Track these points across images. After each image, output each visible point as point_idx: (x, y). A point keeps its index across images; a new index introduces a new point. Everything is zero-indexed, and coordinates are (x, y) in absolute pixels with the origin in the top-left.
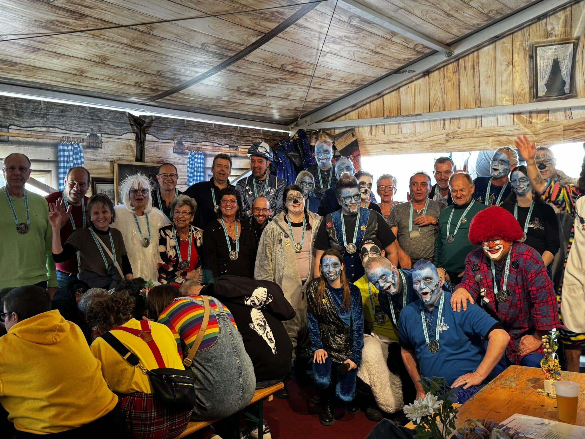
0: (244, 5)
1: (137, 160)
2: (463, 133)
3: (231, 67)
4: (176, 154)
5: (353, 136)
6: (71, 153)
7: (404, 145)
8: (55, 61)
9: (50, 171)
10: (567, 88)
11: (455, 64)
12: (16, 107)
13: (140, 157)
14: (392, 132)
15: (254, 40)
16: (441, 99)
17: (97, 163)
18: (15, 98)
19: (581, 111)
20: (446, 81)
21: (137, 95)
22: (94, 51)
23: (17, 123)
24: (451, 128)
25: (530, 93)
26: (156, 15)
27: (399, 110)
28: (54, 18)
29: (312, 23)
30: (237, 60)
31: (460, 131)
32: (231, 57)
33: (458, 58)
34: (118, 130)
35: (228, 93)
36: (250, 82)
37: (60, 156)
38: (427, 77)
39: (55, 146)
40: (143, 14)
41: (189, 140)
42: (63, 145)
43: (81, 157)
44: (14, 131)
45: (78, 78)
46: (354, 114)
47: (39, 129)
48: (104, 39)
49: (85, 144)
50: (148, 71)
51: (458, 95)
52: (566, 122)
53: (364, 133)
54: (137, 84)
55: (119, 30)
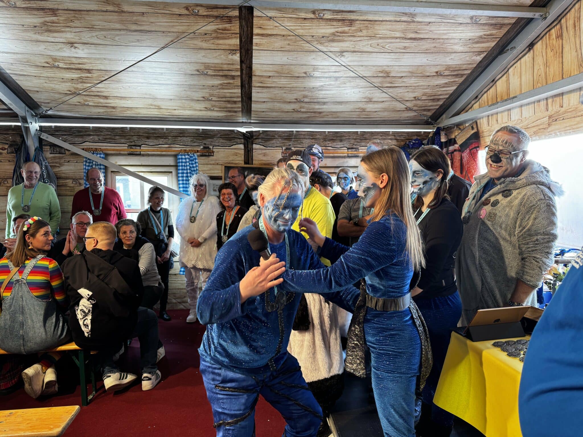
1: (246, 163)
2: (565, 112)
5: (473, 128)
9: (171, 172)
11: (558, 26)
12: (146, 133)
13: (248, 160)
14: (504, 120)
16: (543, 74)
18: (145, 128)
20: (549, 50)
23: (147, 143)
24: (554, 108)
27: (508, 94)
31: (563, 110)
34: (228, 143)
38: (532, 51)
41: (298, 146)
42: (181, 155)
43: (196, 163)
44: (145, 148)
46: (476, 105)
47: (163, 146)
49: (198, 154)
51: (561, 65)
53: (483, 124)
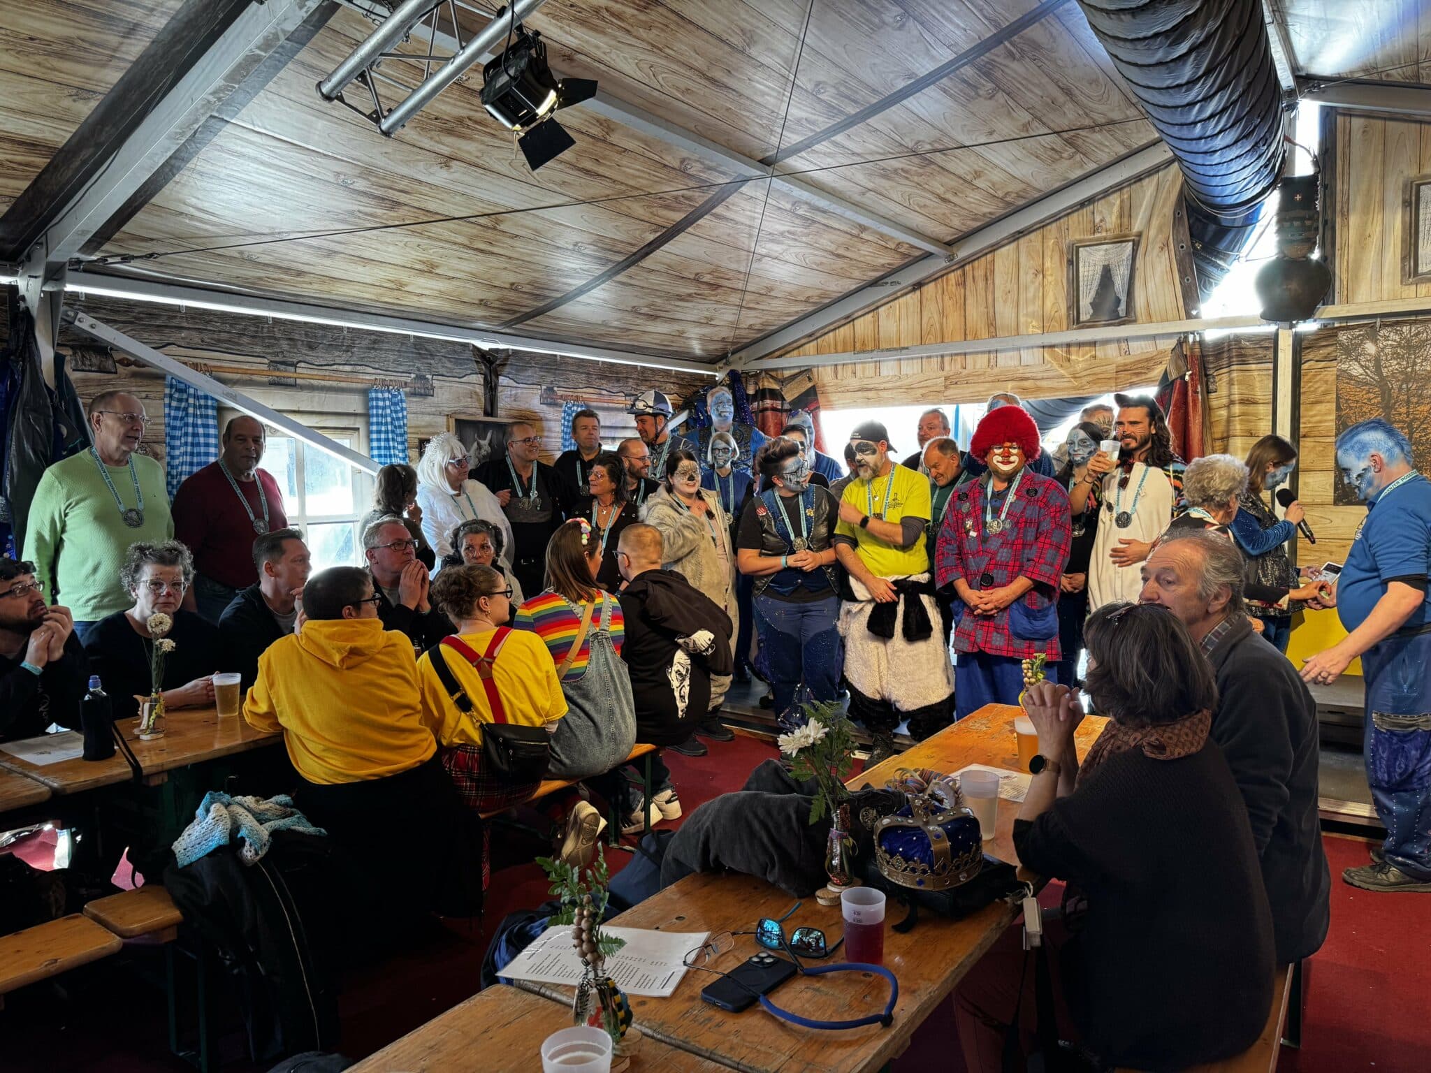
0: (632, 187)
1: (486, 414)
2: (968, 375)
3: (619, 278)
4: (544, 407)
5: (810, 379)
6: (388, 403)
7: (884, 394)
8: (360, 269)
9: (357, 429)
10: (1122, 307)
11: (959, 272)
12: (307, 335)
13: (491, 408)
14: (867, 374)
15: (651, 237)
16: (938, 326)
17: (427, 418)
18: (306, 323)
19: (1143, 343)
20: (946, 298)
21: (484, 318)
22: (415, 254)
23: (308, 359)
24: (951, 368)
25: (1068, 315)
26: (502, 202)
27: (877, 340)
28: (356, 208)
29: (736, 212)
30: (628, 266)
31: (965, 372)
32: (619, 263)
33: (963, 265)
34: (458, 370)
35: (618, 315)
36: (650, 299)
37: (372, 407)
38: (918, 292)
39: (365, 392)
40: (482, 201)
41: (562, 384)
42: (376, 391)
43: (402, 409)
44: (305, 371)
45: (396, 293)
46: (811, 347)
47: (341, 368)
48: (429, 238)
49: (407, 389)
50: (497, 283)
51: (962, 320)
52: (1121, 360)
53: (825, 376)
54: (482, 303)
55: (451, 224)
